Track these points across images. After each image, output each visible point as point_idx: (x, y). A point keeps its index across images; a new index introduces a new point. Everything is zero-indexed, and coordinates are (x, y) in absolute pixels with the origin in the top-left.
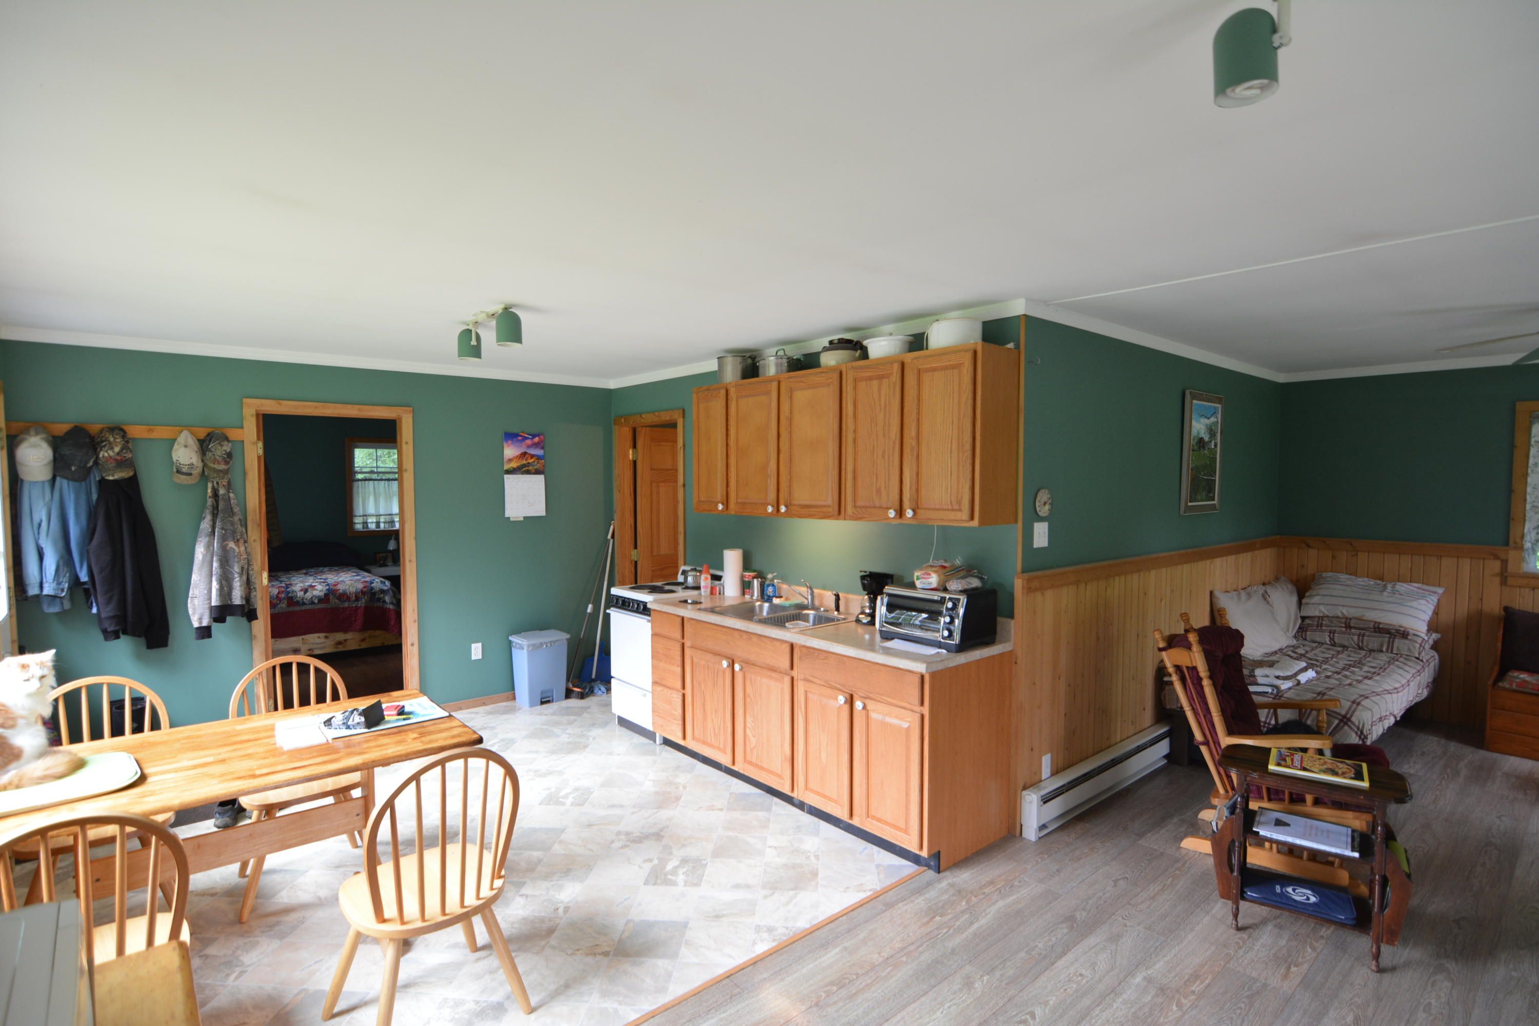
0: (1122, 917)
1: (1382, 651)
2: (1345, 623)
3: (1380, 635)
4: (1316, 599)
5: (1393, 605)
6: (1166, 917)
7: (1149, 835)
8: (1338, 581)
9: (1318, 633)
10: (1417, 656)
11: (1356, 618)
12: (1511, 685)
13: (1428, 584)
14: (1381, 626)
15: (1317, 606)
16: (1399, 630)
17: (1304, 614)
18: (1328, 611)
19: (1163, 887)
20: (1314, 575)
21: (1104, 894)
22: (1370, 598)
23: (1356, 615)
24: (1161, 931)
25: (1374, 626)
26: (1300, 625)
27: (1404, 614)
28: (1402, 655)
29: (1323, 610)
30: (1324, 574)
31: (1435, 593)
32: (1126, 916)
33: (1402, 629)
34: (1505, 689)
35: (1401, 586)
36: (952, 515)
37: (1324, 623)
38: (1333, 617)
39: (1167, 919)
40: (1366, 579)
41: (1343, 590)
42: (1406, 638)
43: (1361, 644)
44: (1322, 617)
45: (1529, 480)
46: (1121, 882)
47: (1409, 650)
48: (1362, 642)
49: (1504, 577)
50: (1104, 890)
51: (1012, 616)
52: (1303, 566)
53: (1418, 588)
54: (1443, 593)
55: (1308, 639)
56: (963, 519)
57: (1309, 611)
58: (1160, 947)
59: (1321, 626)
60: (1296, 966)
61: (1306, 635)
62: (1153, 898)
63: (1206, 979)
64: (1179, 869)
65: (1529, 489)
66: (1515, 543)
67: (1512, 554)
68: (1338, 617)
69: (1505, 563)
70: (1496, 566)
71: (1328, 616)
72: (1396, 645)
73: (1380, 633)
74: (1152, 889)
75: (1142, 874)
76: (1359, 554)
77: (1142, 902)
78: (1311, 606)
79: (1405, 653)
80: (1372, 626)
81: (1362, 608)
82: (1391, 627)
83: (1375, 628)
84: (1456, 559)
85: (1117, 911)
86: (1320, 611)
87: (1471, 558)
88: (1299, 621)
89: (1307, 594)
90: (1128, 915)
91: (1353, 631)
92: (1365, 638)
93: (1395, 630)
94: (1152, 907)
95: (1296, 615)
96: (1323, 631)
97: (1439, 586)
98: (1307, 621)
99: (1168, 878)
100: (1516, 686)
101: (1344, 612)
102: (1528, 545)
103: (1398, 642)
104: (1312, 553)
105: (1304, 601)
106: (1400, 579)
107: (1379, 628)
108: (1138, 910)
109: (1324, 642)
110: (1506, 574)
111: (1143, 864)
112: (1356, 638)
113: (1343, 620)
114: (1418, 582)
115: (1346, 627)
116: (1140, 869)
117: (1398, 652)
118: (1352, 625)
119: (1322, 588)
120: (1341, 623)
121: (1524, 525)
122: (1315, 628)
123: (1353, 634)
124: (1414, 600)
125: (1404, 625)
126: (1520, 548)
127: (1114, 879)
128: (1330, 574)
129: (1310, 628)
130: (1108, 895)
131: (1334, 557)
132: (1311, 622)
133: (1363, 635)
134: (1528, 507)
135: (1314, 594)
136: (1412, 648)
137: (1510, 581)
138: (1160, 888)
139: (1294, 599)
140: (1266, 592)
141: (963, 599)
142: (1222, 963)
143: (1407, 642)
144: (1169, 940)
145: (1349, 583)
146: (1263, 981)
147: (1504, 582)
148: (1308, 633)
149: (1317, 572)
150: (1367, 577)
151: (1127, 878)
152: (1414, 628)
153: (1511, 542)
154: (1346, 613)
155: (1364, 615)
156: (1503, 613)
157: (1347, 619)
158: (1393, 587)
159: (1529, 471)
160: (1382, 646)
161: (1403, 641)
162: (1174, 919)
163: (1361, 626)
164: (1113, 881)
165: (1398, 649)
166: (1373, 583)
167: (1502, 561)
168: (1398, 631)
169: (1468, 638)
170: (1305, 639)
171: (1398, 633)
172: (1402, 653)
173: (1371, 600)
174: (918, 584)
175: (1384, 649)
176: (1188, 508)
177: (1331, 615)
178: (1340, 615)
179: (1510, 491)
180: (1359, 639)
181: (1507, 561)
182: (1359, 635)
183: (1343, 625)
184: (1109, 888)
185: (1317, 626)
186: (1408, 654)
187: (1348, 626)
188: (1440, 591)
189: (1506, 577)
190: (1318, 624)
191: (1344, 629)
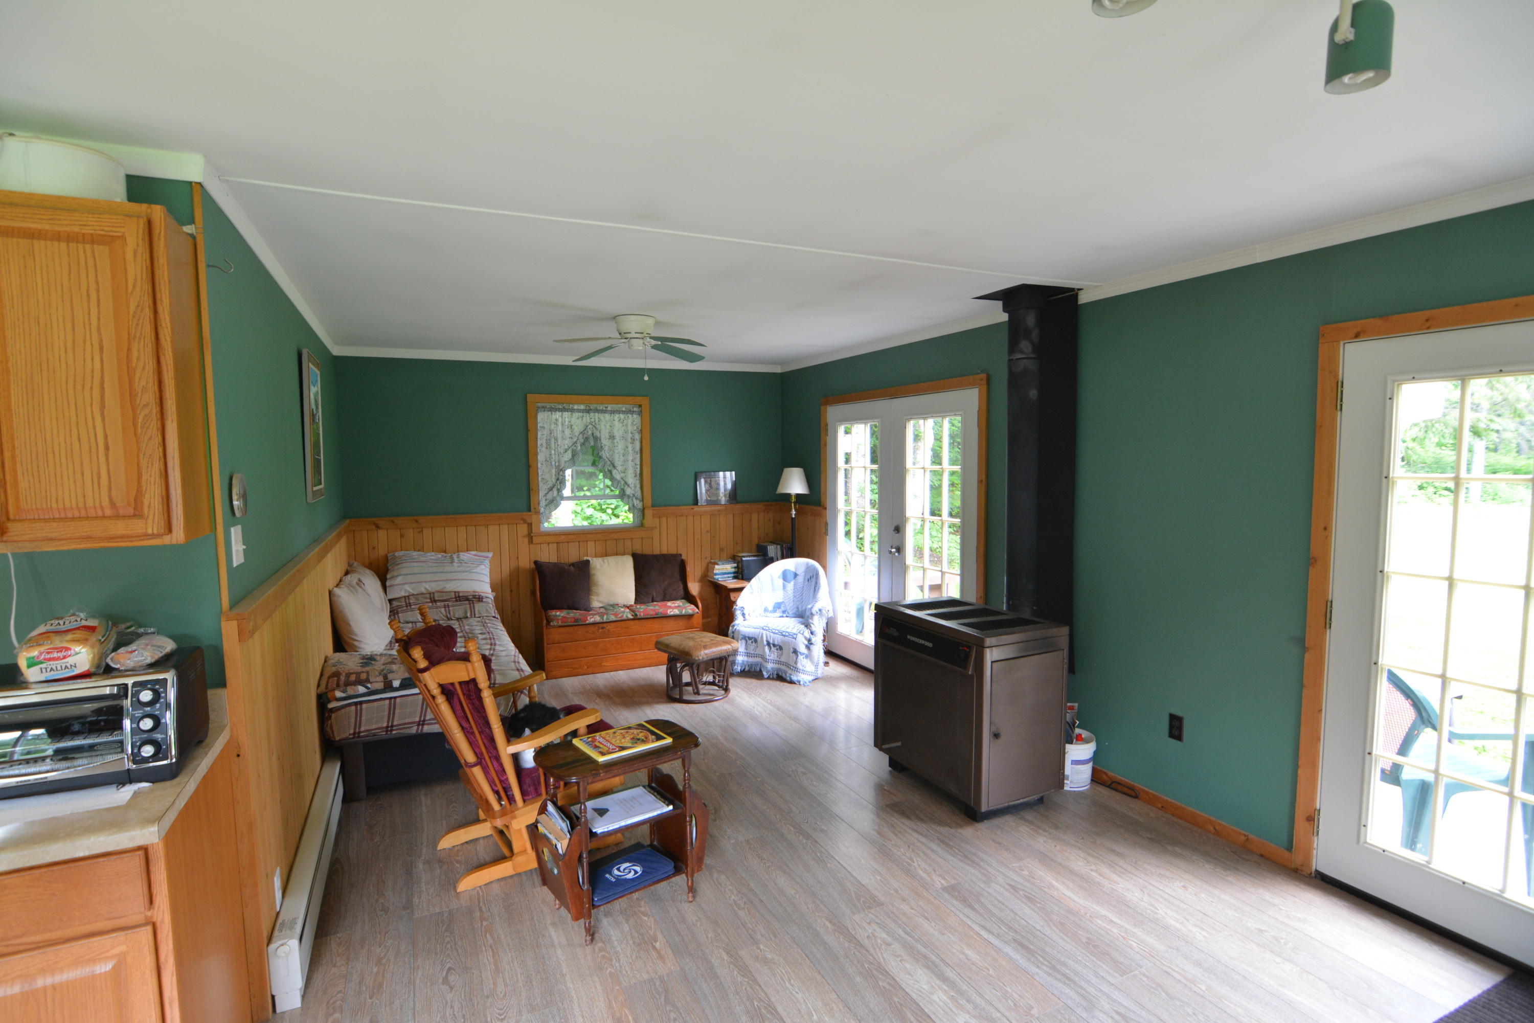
0: (498, 1019)
1: (467, 617)
2: (431, 598)
3: (461, 603)
4: (399, 580)
5: (465, 574)
6: (531, 982)
7: (416, 900)
8: (414, 559)
9: (410, 613)
10: (494, 615)
11: (438, 592)
12: (558, 623)
13: (480, 551)
14: (461, 595)
15: (402, 586)
17: (391, 596)
18: (412, 589)
19: (493, 950)
20: (386, 557)
21: (452, 1007)
22: (445, 570)
23: (438, 589)
24: (544, 1002)
25: (455, 595)
26: (390, 609)
27: (471, 580)
28: (483, 617)
29: (408, 589)
30: (397, 554)
31: (487, 557)
32: (500, 1015)
33: (477, 594)
34: (554, 627)
35: (463, 555)
36: (120, 528)
37: (412, 601)
38: (418, 594)
39: (534, 983)
40: (433, 553)
41: (420, 566)
42: (482, 601)
44: (408, 596)
45: (539, 457)
46: (452, 978)
47: (487, 611)
48: (450, 614)
49: (530, 537)
50: (447, 1003)
51: (223, 684)
52: (374, 548)
53: (475, 555)
54: (493, 557)
55: (402, 621)
56: (150, 531)
57: (393, 594)
59: (410, 606)
60: (656, 941)
61: (399, 618)
62: (497, 970)
63: (626, 1015)
64: (482, 919)
65: (539, 465)
66: (535, 508)
67: (534, 517)
68: (422, 594)
69: (530, 525)
70: (523, 529)
71: (413, 595)
72: (476, 610)
73: (460, 601)
74: (485, 961)
75: (460, 951)
76: (424, 530)
77: (495, 984)
78: (396, 587)
79: (486, 615)
80: (453, 596)
81: (441, 581)
82: (469, 594)
83: (456, 597)
84: (498, 526)
85: (486, 1016)
86: (406, 591)
87: (508, 524)
88: (389, 604)
89: (388, 576)
90: (501, 1012)
91: (438, 604)
92: (451, 608)
93: (472, 595)
94: (508, 982)
95: (385, 600)
96: (412, 610)
97: (489, 551)
98: (395, 603)
99: (486, 937)
100: (562, 623)
101: (428, 587)
102: (542, 510)
103: (478, 606)
104: (382, 534)
105: (388, 583)
106: (458, 550)
107: (459, 597)
108: (501, 996)
109: (416, 620)
110: (532, 535)
111: (448, 939)
112: (443, 610)
113: (428, 596)
114: (473, 550)
116: (451, 947)
117: (480, 615)
118: (436, 598)
119: (402, 568)
120: (426, 598)
121: (539, 494)
122: (405, 608)
123: (440, 607)
124: (476, 567)
125: (478, 589)
126: (538, 512)
127: (441, 980)
128: (402, 553)
129: (399, 610)
130: (456, 1005)
131: (402, 536)
132: (399, 604)
133: (448, 606)
134: (540, 478)
135: (396, 574)
136: (489, 609)
137: (535, 540)
138: (491, 954)
139: (379, 583)
140: (360, 580)
141: (170, 676)
142: (617, 988)
143: (484, 604)
144: (560, 1004)
145: (422, 559)
146: (657, 977)
147: (531, 541)
148: (400, 615)
149: (388, 553)
150: (433, 551)
151: (450, 969)
152: (484, 591)
153: (532, 510)
154: (429, 589)
155: (445, 587)
156: (533, 566)
157: (430, 594)
158: (458, 557)
159: (539, 451)
160: (466, 613)
161: (481, 604)
162: (539, 977)
163: (445, 598)
164: (443, 984)
165: (480, 613)
166: (440, 556)
167: (528, 524)
168: (474, 596)
169: (511, 591)
170: (400, 622)
171: (474, 598)
172: (483, 615)
173: (445, 572)
174: (32, 674)
175: (469, 615)
176: (314, 493)
177: (416, 593)
178: (424, 591)
179: (528, 467)
180: (445, 610)
181: (531, 524)
182: (445, 607)
183: (430, 600)
184: (449, 996)
185: (407, 606)
186: (488, 615)
187: (433, 601)
188: (490, 555)
189: (532, 537)
190: (406, 604)
191: (431, 604)
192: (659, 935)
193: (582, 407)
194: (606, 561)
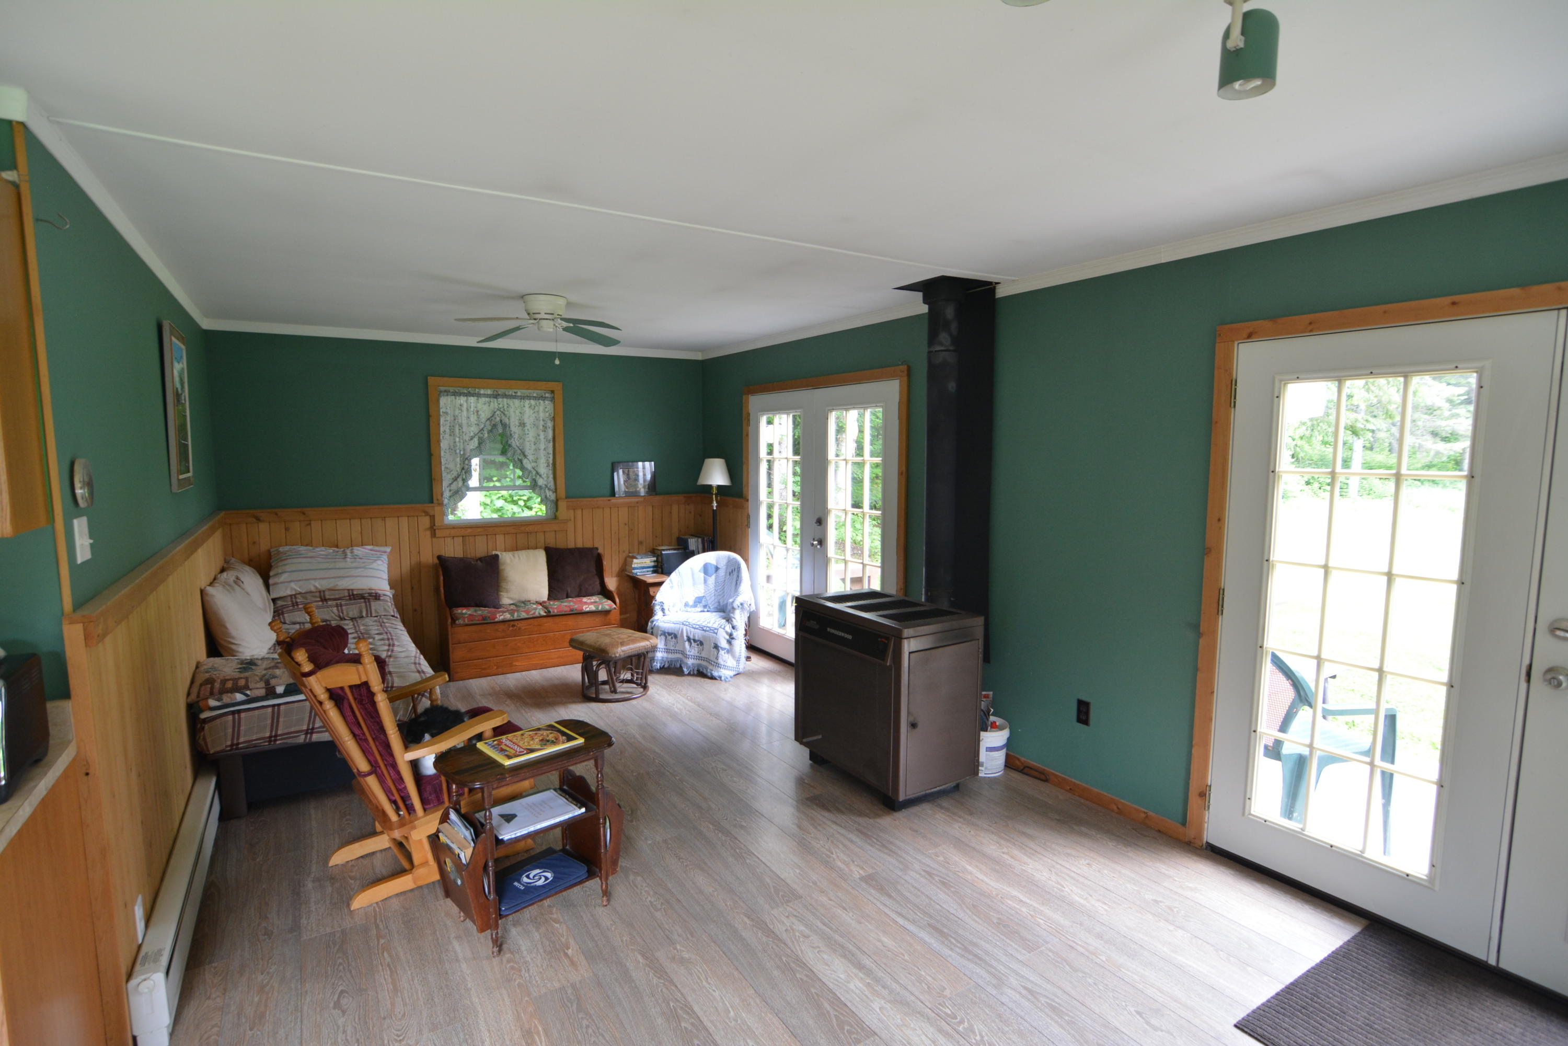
0: (396, 1040)
1: (362, 617)
2: (320, 597)
3: (356, 601)
4: (284, 578)
5: (360, 570)
6: (432, 1000)
7: (304, 921)
8: (300, 554)
9: (296, 613)
10: (393, 614)
11: (330, 590)
12: (464, 621)
13: (377, 545)
14: (355, 593)
15: (287, 584)
16: (372, 593)
17: (274, 595)
18: (300, 587)
19: (390, 969)
20: (269, 552)
21: (344, 1032)
22: (337, 567)
23: (329, 587)
24: (448, 1019)
25: (349, 593)
26: (274, 609)
27: (367, 576)
28: (380, 616)
29: (294, 587)
30: (281, 549)
31: (385, 552)
32: (399, 1036)
33: (373, 591)
34: (460, 626)
35: (358, 550)
37: (298, 601)
38: (306, 593)
39: (436, 1000)
40: (323, 548)
41: (309, 563)
42: (379, 599)
43: (341, 614)
44: (294, 595)
45: (442, 445)
46: (344, 1001)
47: (385, 609)
48: (343, 613)
49: (433, 530)
50: (338, 1028)
51: (66, 695)
52: (254, 543)
53: (371, 550)
54: (391, 552)
55: (287, 622)
57: (278, 592)
58: (467, 1037)
59: (297, 605)
60: (568, 948)
61: (284, 619)
62: (395, 989)
63: (536, 1026)
64: (379, 937)
65: (442, 454)
66: (438, 500)
67: (437, 509)
68: (311, 592)
69: (433, 518)
70: (425, 521)
71: (300, 593)
72: (373, 608)
73: (355, 599)
74: (382, 980)
75: (353, 972)
76: (313, 523)
77: (393, 1004)
78: (280, 585)
79: (383, 614)
80: (347, 594)
81: (333, 578)
82: (364, 592)
83: (349, 596)
84: (397, 519)
85: (382, 1039)
86: (292, 589)
87: (408, 517)
88: (272, 604)
89: (272, 573)
90: (399, 1033)
91: (330, 603)
92: (344, 607)
93: (368, 593)
94: (408, 1002)
95: (268, 599)
96: (299, 610)
97: (386, 546)
98: (280, 603)
99: (383, 956)
100: (468, 621)
101: (318, 585)
102: (446, 501)
103: (375, 605)
104: (263, 527)
105: (271, 581)
106: (352, 545)
107: (353, 595)
108: (400, 1016)
109: (304, 621)
110: (435, 528)
111: (340, 961)
112: (335, 609)
113: (317, 594)
114: (369, 545)
115: (322, 601)
116: (344, 969)
117: (377, 615)
118: (327, 597)
119: (287, 564)
120: (315, 597)
121: (442, 485)
122: (291, 608)
123: (331, 606)
124: (373, 562)
125: (374, 587)
126: (441, 504)
127: (332, 1005)
128: (287, 548)
129: (285, 610)
130: (349, 1030)
131: (287, 529)
132: (284, 603)
133: (341, 605)
134: (443, 468)
135: (280, 571)
136: (387, 608)
137: (438, 533)
138: (389, 973)
139: (260, 581)
140: (238, 578)
142: (526, 999)
143: (381, 602)
144: (464, 1020)
145: (311, 554)
146: (569, 985)
147: (433, 535)
148: (285, 615)
149: (271, 548)
150: (323, 546)
151: (342, 992)
152: (381, 588)
153: (435, 501)
155: (337, 585)
156: (436, 561)
157: (320, 592)
158: (352, 552)
159: (441, 438)
160: (361, 612)
161: (378, 602)
162: (441, 994)
163: (337, 596)
164: (334, 1008)
165: (376, 611)
166: (331, 551)
167: (430, 516)
168: (370, 594)
169: (412, 588)
170: (285, 623)
171: (370, 596)
172: (380, 614)
173: (339, 569)
175: (364, 614)
176: (181, 482)
177: (303, 592)
178: (313, 589)
180: (338, 610)
181: (434, 516)
182: (337, 606)
183: (319, 599)
184: (341, 1021)
185: (293, 606)
186: (385, 614)
187: (324, 600)
188: (388, 549)
189: (435, 530)
190: (293, 603)
191: (320, 603)
192: (572, 942)
193: (489, 392)
194: (516, 555)
